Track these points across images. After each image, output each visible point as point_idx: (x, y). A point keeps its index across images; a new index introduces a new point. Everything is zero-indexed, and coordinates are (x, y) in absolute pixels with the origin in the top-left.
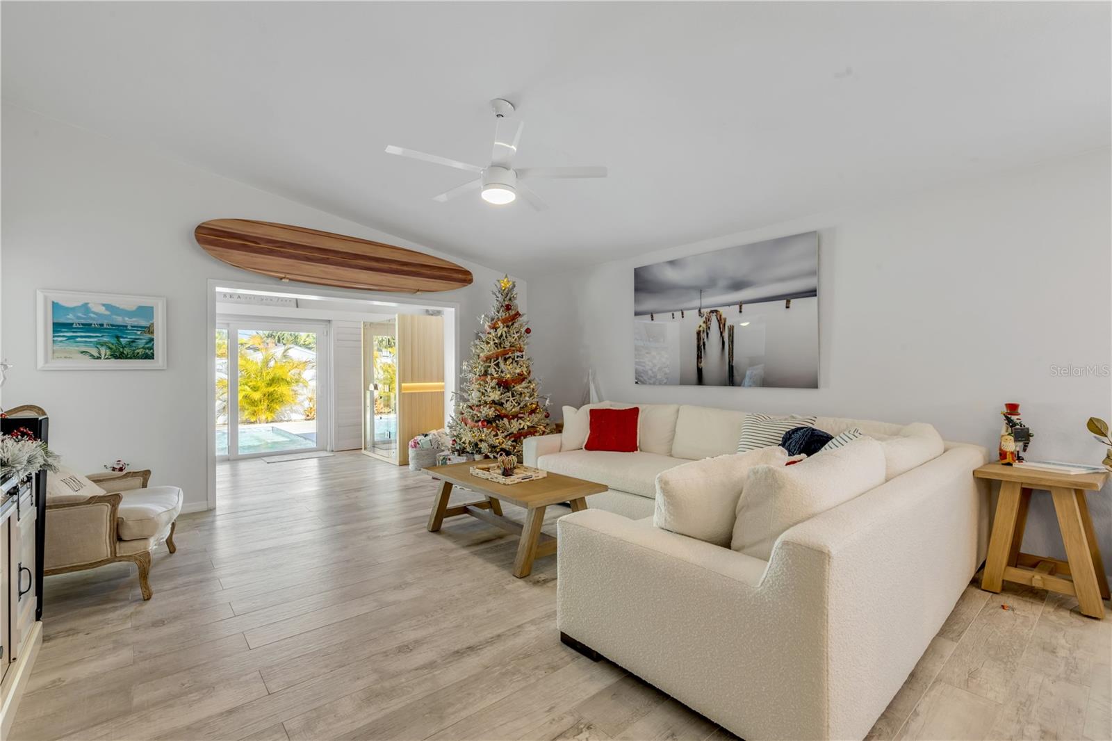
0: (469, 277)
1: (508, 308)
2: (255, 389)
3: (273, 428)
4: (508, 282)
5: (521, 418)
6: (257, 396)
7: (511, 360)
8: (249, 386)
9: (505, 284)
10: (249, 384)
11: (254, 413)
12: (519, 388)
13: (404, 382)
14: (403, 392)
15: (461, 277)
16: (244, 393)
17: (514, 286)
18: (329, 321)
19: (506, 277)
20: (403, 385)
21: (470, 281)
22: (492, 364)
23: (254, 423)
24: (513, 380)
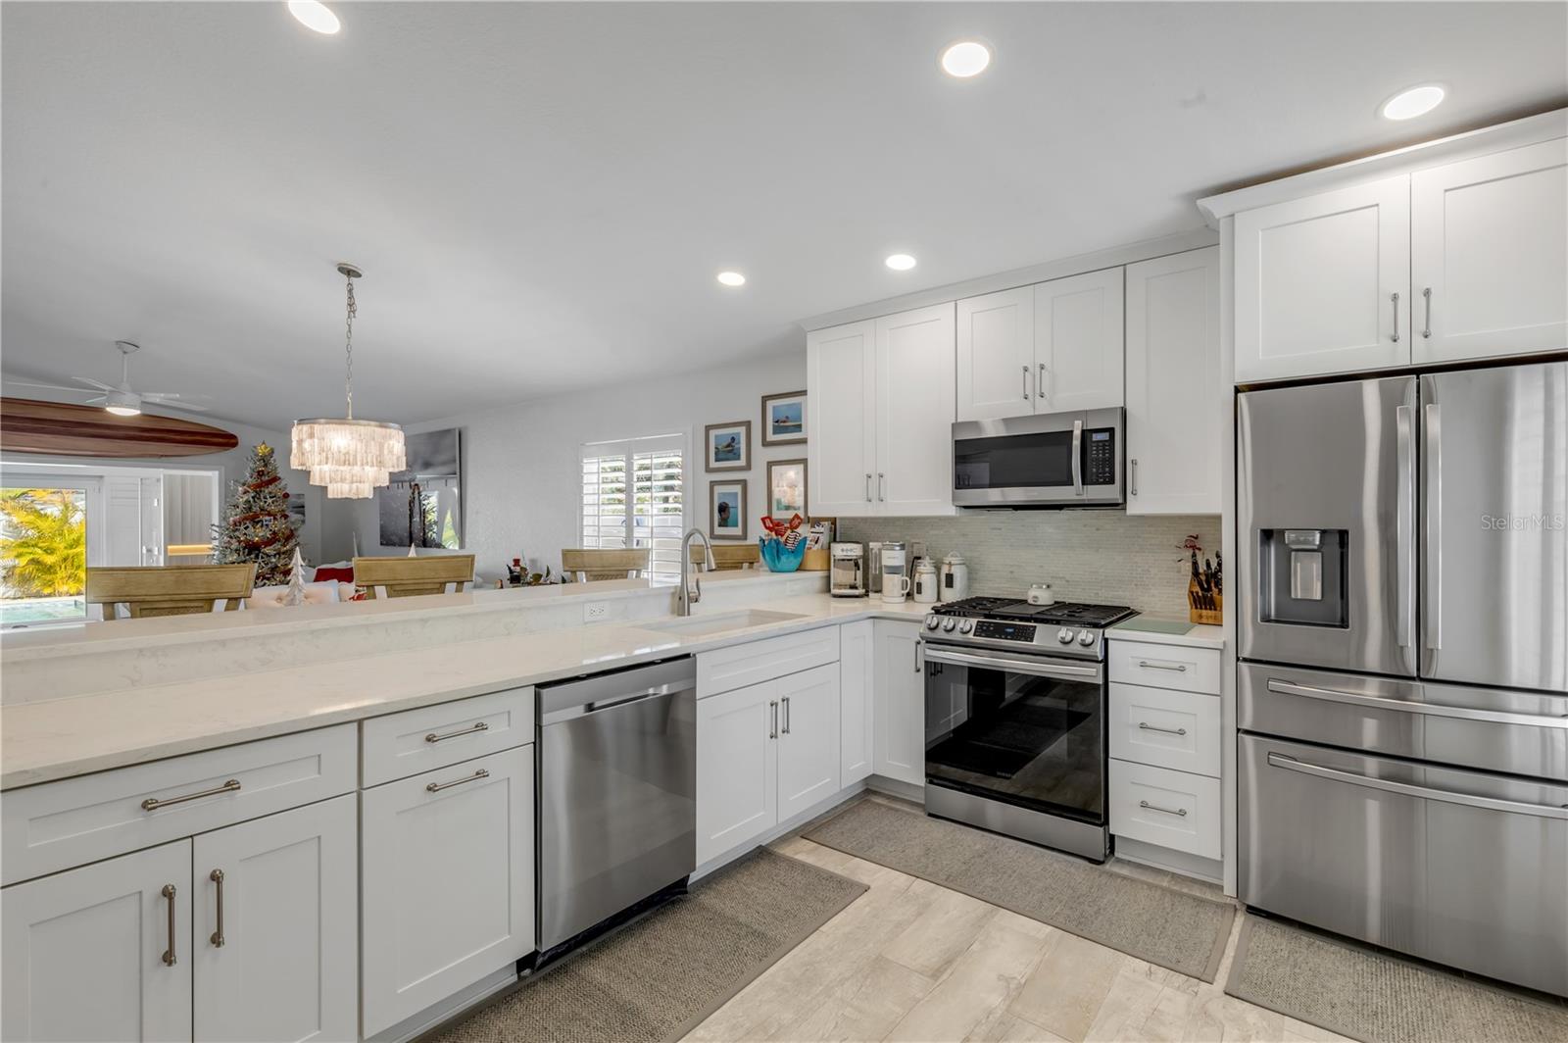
0: (233, 441)
1: (260, 474)
2: (49, 551)
3: (76, 601)
4: (266, 448)
5: (268, 579)
6: (49, 560)
7: (260, 524)
8: (40, 548)
9: (261, 450)
10: (41, 545)
11: (51, 583)
12: (267, 550)
13: (170, 544)
14: (169, 554)
15: (227, 441)
16: (31, 556)
17: (273, 452)
18: (101, 477)
19: (264, 443)
20: (169, 547)
21: (234, 445)
22: (242, 528)
23: (49, 595)
24: (263, 543)
